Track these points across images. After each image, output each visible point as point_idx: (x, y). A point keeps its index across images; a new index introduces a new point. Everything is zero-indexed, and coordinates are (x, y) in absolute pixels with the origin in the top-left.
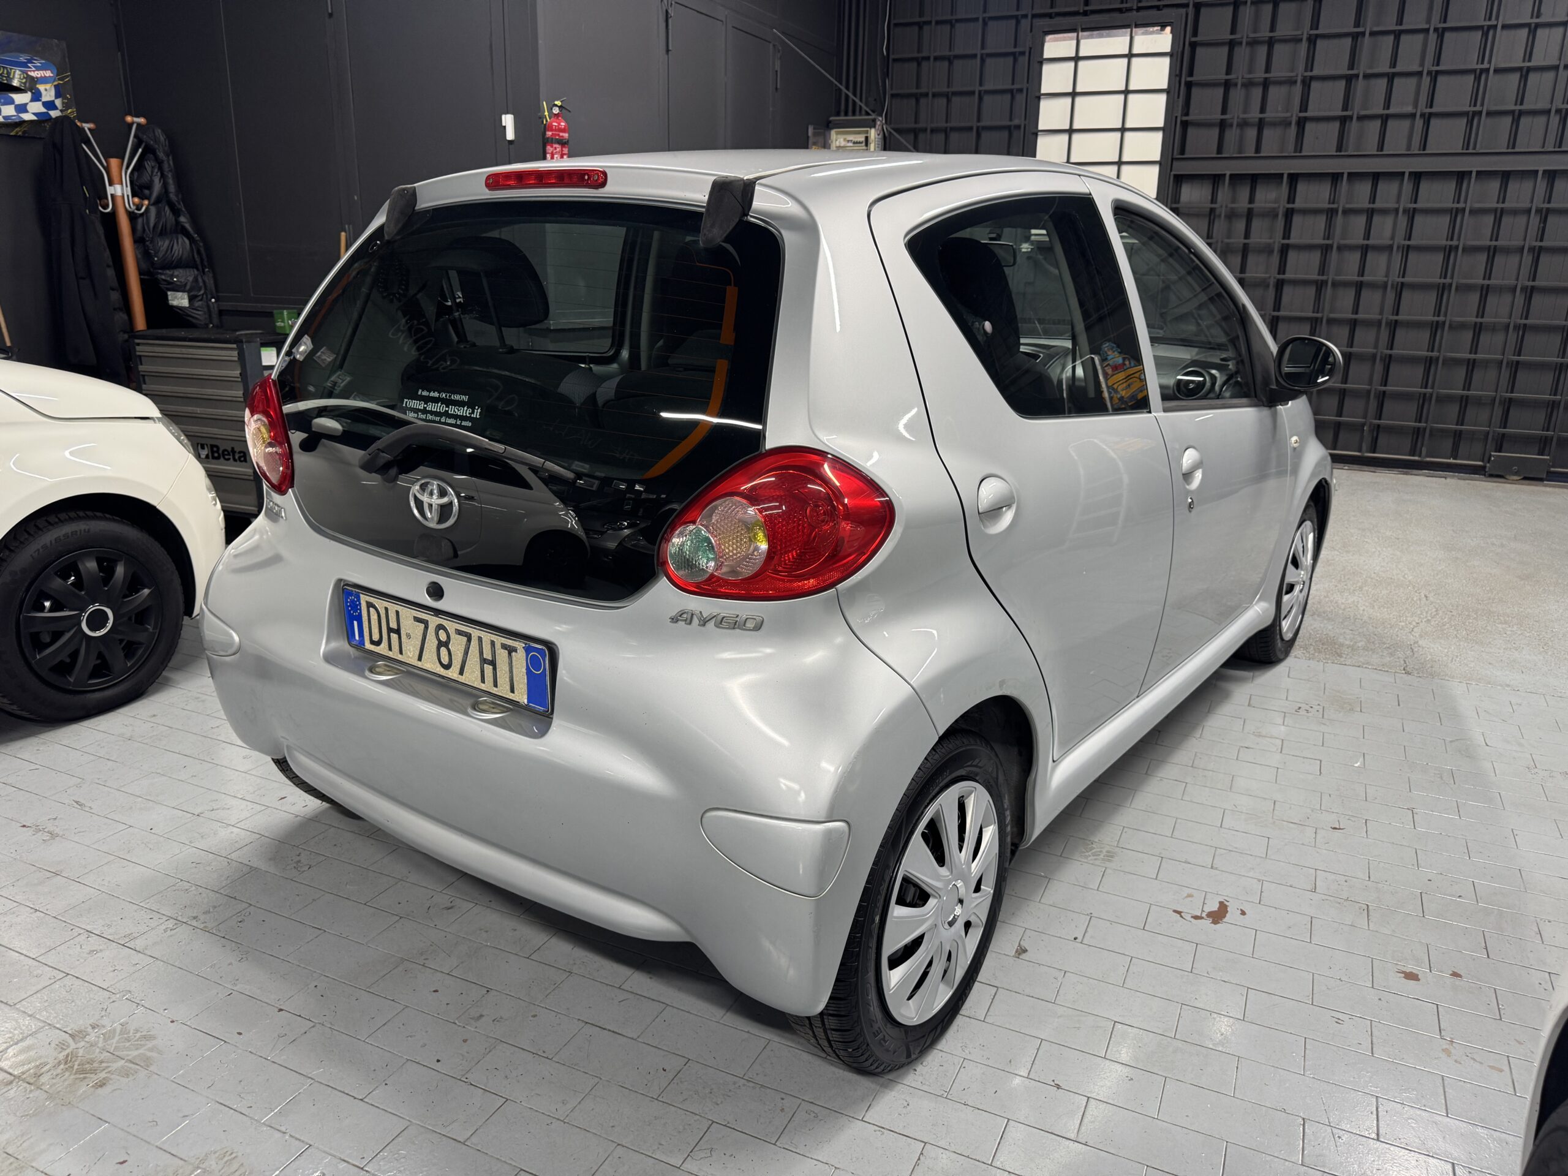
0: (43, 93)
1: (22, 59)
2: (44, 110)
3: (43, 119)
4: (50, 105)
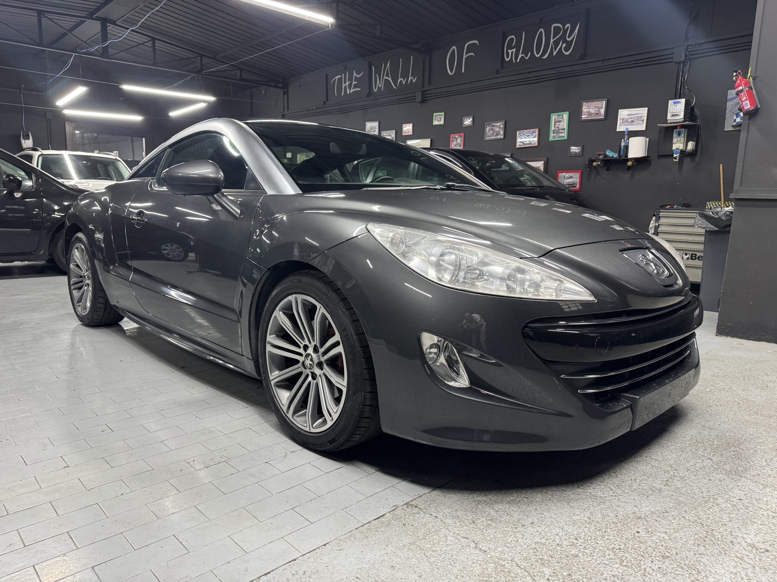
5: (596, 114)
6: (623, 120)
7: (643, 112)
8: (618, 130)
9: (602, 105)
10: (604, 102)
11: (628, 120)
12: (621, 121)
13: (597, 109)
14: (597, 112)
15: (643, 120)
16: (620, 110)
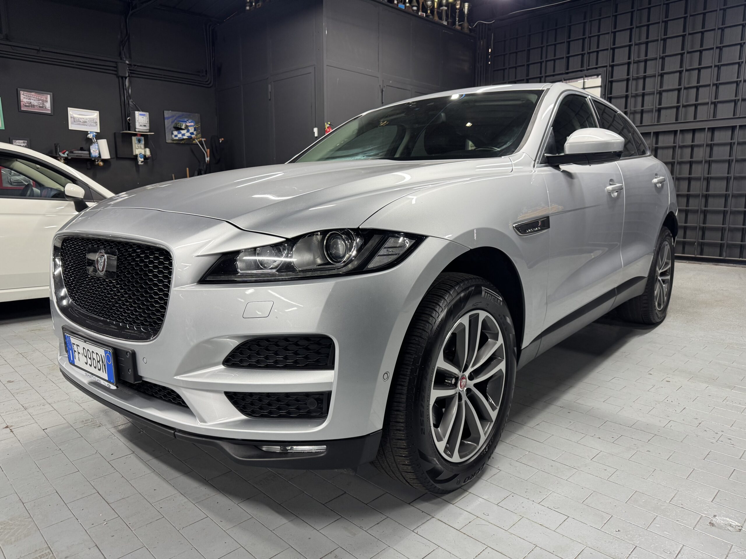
0: (190, 130)
1: (186, 120)
2: (190, 135)
3: (190, 138)
4: (192, 133)
5: (40, 107)
6: (74, 119)
7: (95, 115)
8: (70, 128)
9: (47, 98)
10: (49, 96)
11: (80, 120)
12: (73, 119)
13: (41, 102)
14: (41, 105)
15: (96, 123)
16: (69, 109)
